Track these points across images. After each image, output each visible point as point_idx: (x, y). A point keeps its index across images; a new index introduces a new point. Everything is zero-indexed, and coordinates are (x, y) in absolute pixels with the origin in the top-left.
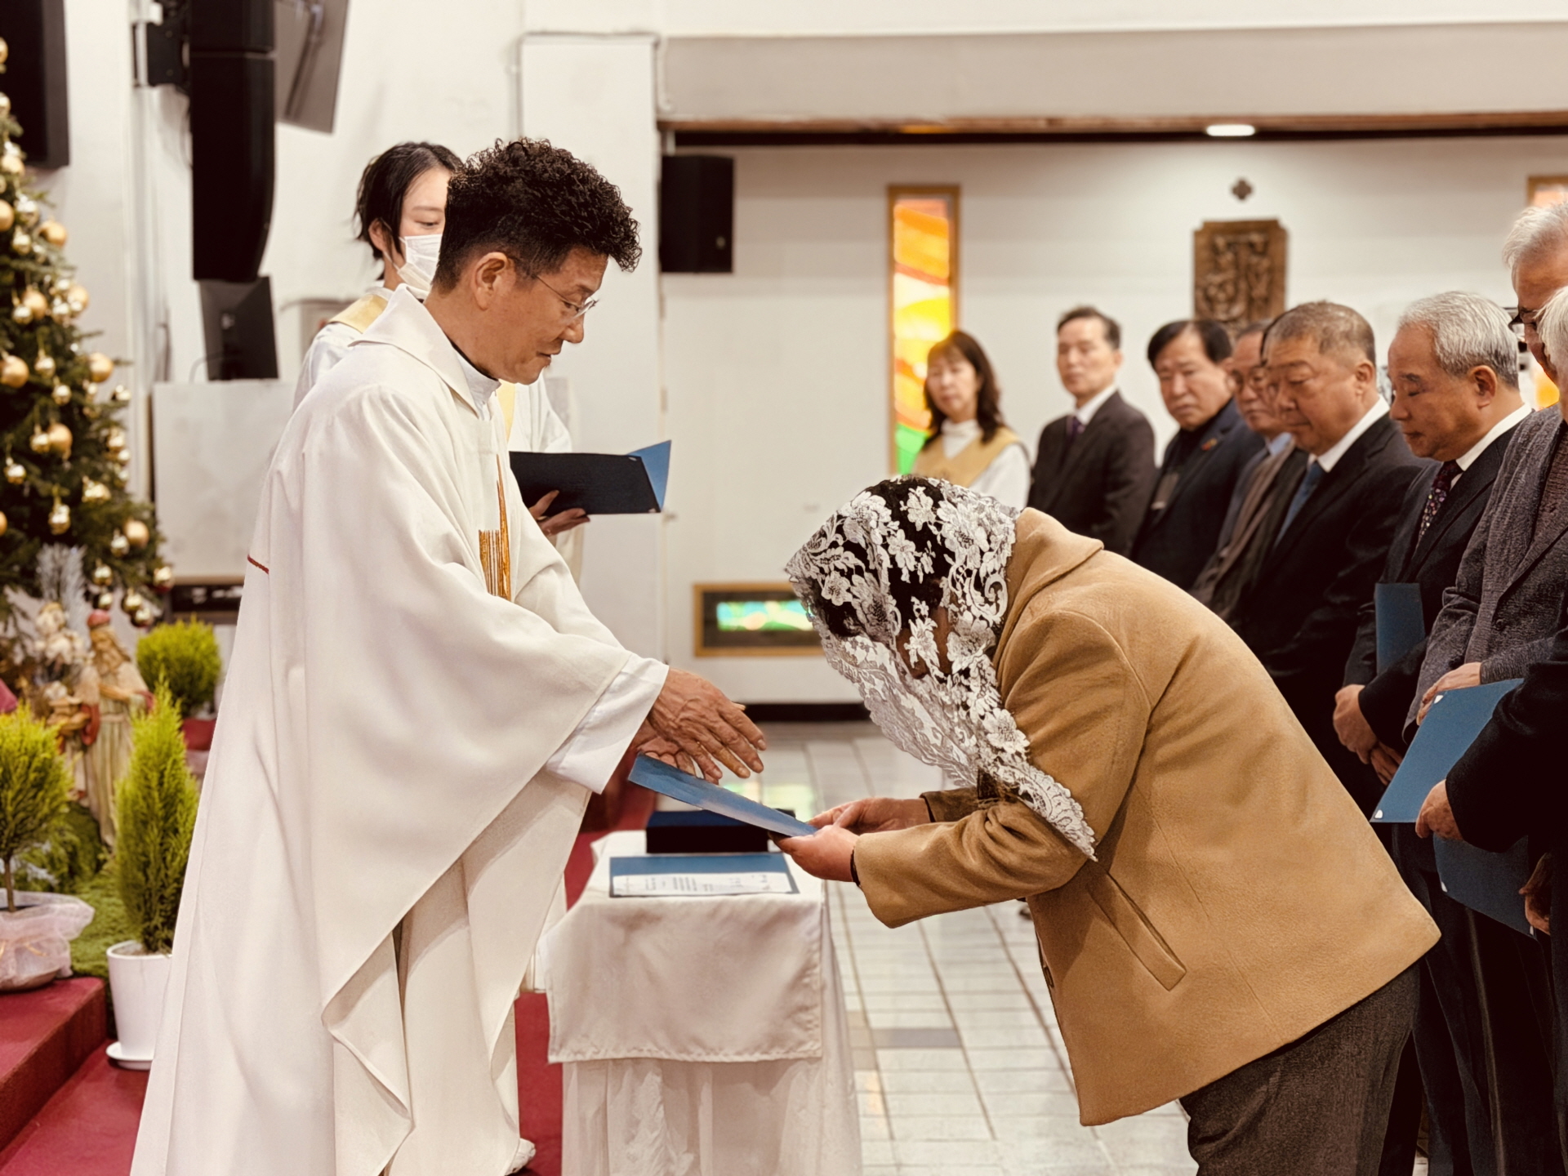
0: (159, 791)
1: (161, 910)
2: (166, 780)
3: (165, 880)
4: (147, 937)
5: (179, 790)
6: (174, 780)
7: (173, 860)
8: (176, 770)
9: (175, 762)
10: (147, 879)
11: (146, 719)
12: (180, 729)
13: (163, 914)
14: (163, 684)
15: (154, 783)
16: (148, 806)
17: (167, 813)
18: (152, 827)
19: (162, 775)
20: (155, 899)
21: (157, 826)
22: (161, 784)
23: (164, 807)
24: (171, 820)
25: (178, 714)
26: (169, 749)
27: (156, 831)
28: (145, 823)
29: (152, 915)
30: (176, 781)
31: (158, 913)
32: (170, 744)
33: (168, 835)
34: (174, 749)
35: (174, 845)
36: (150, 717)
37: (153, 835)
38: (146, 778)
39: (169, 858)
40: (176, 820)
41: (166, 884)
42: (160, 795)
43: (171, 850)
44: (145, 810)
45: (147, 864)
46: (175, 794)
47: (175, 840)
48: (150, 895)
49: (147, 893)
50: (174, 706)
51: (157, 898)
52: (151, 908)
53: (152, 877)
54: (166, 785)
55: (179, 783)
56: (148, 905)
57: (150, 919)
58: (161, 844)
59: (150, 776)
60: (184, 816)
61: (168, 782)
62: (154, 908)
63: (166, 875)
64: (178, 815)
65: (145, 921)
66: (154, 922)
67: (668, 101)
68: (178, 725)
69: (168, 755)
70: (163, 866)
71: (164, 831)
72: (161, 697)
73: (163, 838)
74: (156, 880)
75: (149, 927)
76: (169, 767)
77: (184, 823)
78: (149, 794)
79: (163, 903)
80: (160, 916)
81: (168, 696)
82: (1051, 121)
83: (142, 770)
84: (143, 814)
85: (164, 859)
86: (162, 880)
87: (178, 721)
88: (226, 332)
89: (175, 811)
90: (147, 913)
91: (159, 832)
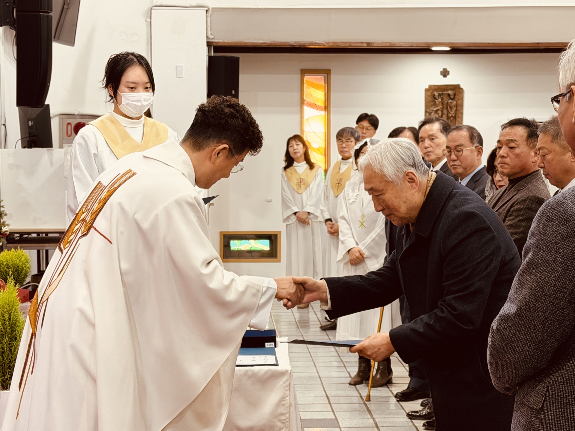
0: (9, 322)
1: (9, 372)
2: (11, 317)
3: (11, 359)
4: (3, 383)
5: (16, 321)
6: (15, 317)
7: (14, 351)
8: (16, 313)
9: (15, 309)
10: (3, 359)
11: (4, 291)
12: (18, 296)
13: (10, 373)
14: (11, 277)
15: (7, 318)
16: (4, 328)
17: (12, 331)
18: (6, 337)
19: (10, 315)
20: (6, 367)
21: (8, 336)
22: (10, 319)
23: (11, 328)
24: (14, 333)
25: (17, 289)
26: (13, 304)
27: (7, 338)
28: (3, 335)
29: (5, 374)
30: (16, 318)
31: (8, 373)
32: (14, 302)
33: (12, 340)
34: (15, 304)
35: (15, 344)
36: (5, 291)
37: (6, 340)
38: (3, 316)
39: (13, 350)
40: (16, 333)
41: (11, 361)
42: (9, 323)
43: (14, 347)
44: (3, 330)
45: (3, 353)
46: (16, 323)
47: (16, 342)
48: (5, 365)
49: (4, 364)
50: (15, 286)
51: (8, 367)
52: (5, 370)
53: (5, 358)
54: (12, 319)
55: (17, 318)
56: (4, 370)
57: (4, 376)
58: (9, 344)
59: (5, 316)
60: (19, 332)
61: (13, 319)
62: (6, 370)
63: (12, 357)
64: (17, 331)
65: (2, 376)
66: (6, 377)
67: (211, 34)
68: (18, 294)
69: (13, 307)
70: (10, 353)
71: (11, 338)
72: (10, 282)
73: (10, 341)
74: (7, 359)
75: (4, 379)
76: (13, 312)
77: (19, 335)
78: (5, 323)
79: (10, 369)
80: (9, 374)
81: (13, 282)
82: (368, 44)
83: (1, 313)
84: (2, 331)
85: (11, 350)
86: (10, 359)
87: (17, 293)
88: (30, 128)
89: (16, 330)
90: (3, 373)
91: (9, 339)
